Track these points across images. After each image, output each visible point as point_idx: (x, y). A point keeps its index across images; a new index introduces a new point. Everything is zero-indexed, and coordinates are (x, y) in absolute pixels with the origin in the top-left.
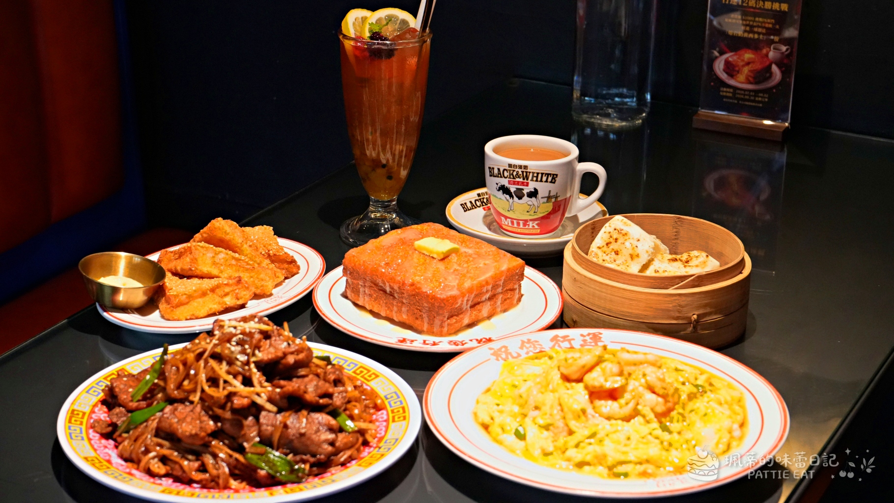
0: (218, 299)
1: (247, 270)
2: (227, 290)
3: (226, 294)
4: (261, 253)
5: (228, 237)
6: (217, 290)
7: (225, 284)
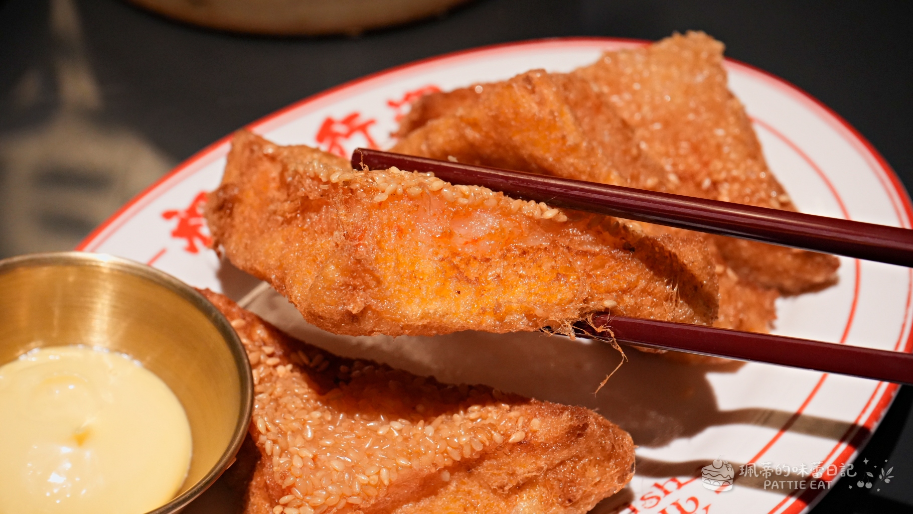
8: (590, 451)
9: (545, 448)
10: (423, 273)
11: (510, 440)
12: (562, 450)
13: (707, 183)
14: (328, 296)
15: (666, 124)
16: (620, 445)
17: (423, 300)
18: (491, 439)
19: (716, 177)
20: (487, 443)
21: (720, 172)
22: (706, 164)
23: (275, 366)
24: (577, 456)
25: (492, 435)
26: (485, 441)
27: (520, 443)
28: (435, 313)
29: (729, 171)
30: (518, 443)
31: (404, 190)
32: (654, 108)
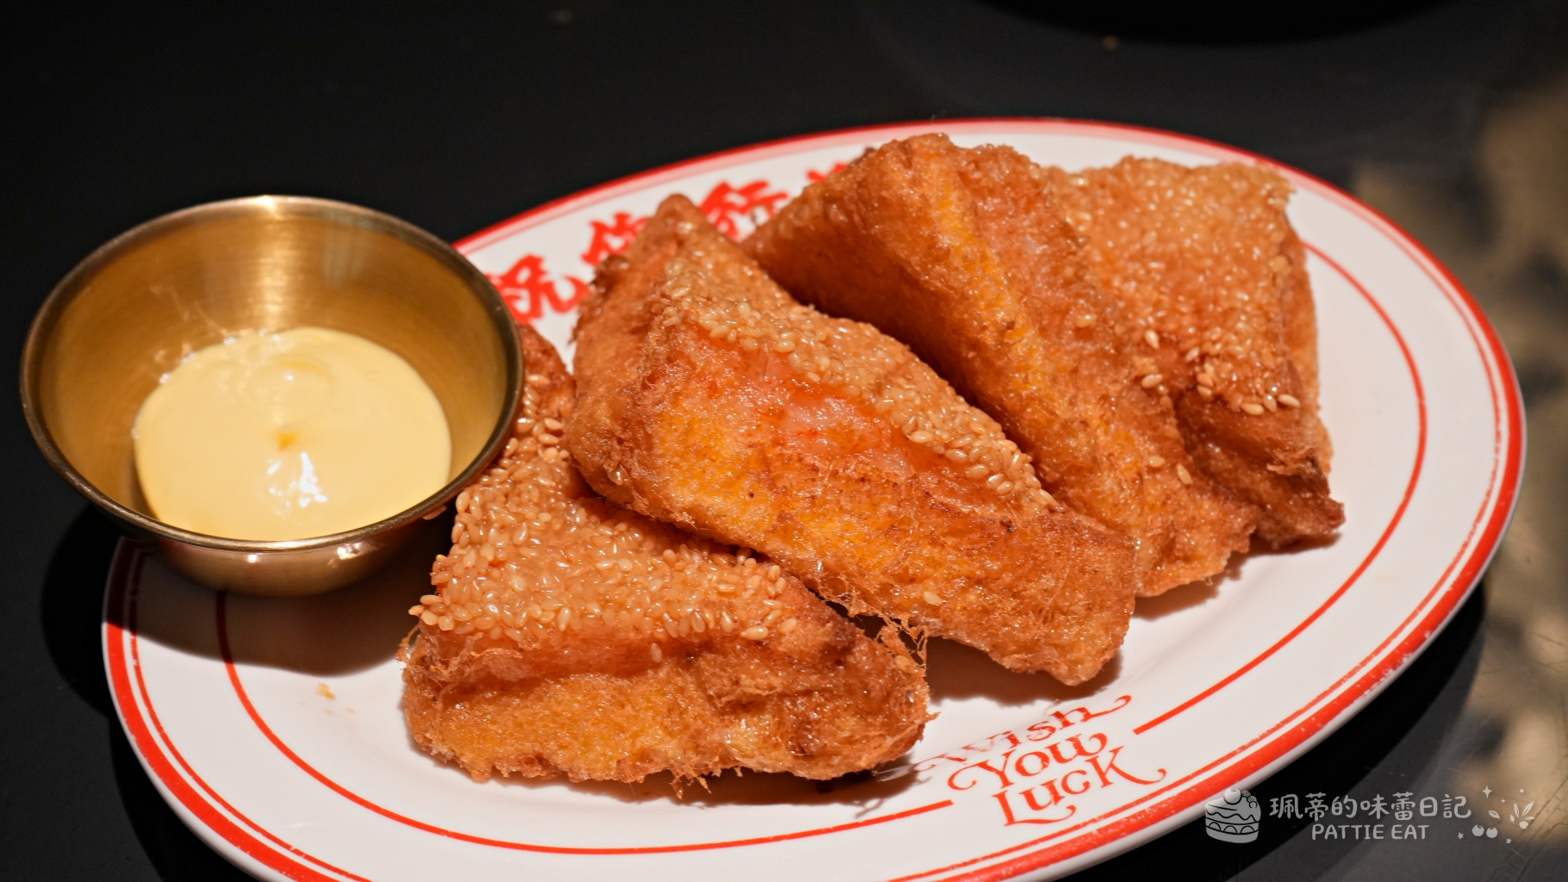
0: (695, 709)
1: (961, 527)
2: (757, 679)
3: (747, 706)
4: (1138, 379)
5: (935, 276)
6: (706, 663)
7: (756, 645)
8: (850, 692)
9: (787, 660)
10: (718, 453)
11: (743, 634)
12: (809, 674)
13: (1194, 354)
14: (588, 439)
15: (1171, 264)
16: (898, 702)
17: (702, 487)
18: (718, 621)
19: (1208, 347)
20: (712, 626)
21: (1214, 343)
22: (1202, 329)
23: (547, 446)
24: (830, 691)
25: (721, 616)
26: (709, 621)
27: (758, 643)
28: (708, 509)
29: (1227, 344)
30: (755, 641)
31: (738, 338)
32: (1161, 240)
